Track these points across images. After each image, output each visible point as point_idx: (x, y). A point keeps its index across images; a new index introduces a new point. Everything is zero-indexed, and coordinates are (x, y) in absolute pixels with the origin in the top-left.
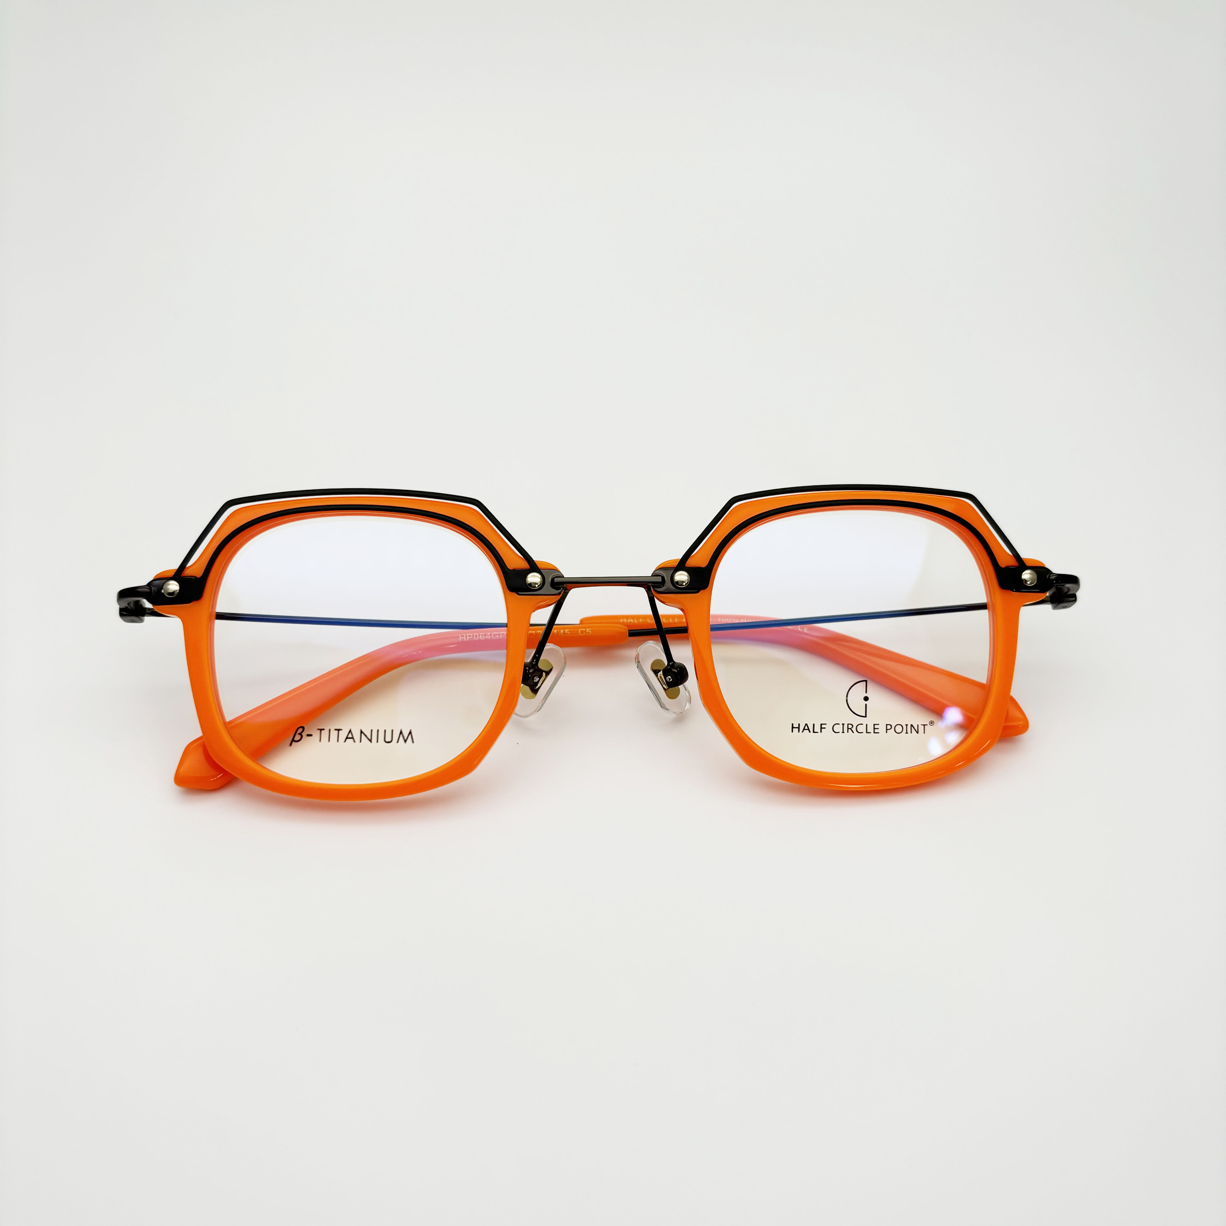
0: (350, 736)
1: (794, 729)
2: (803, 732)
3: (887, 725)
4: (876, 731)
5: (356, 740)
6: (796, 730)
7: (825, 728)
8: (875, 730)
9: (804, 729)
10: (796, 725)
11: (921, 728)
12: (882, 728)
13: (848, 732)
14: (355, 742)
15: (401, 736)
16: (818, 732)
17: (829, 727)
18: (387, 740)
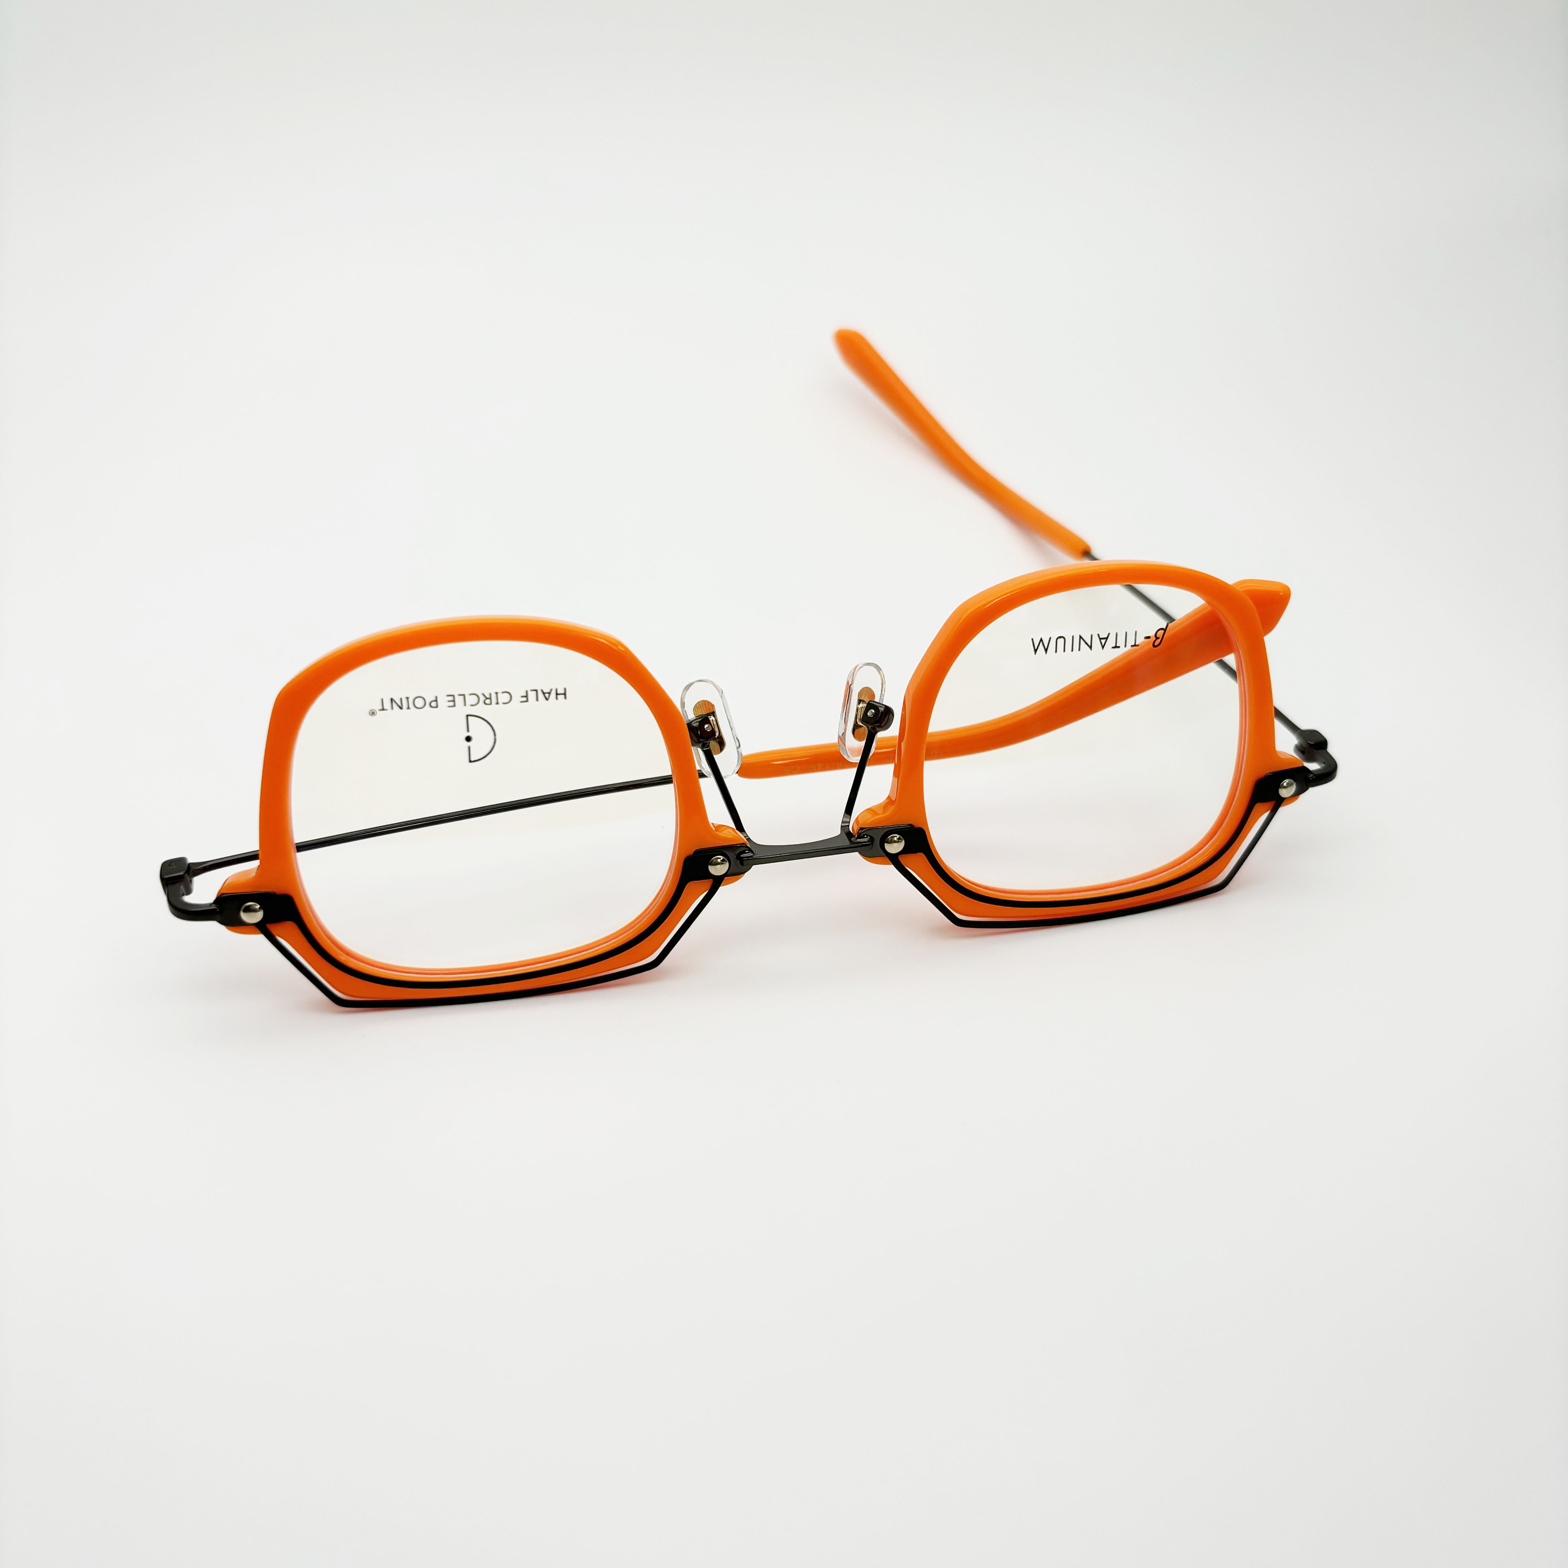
0: (1103, 641)
1: (563, 692)
2: (551, 690)
3: (437, 707)
4: (451, 698)
5: (1097, 636)
6: (561, 691)
7: (522, 697)
8: (453, 699)
9: (549, 693)
10: (561, 697)
11: (387, 705)
12: (443, 702)
13: (490, 694)
14: (1098, 635)
15: (1046, 648)
16: (532, 690)
17: (517, 698)
18: (1062, 640)
